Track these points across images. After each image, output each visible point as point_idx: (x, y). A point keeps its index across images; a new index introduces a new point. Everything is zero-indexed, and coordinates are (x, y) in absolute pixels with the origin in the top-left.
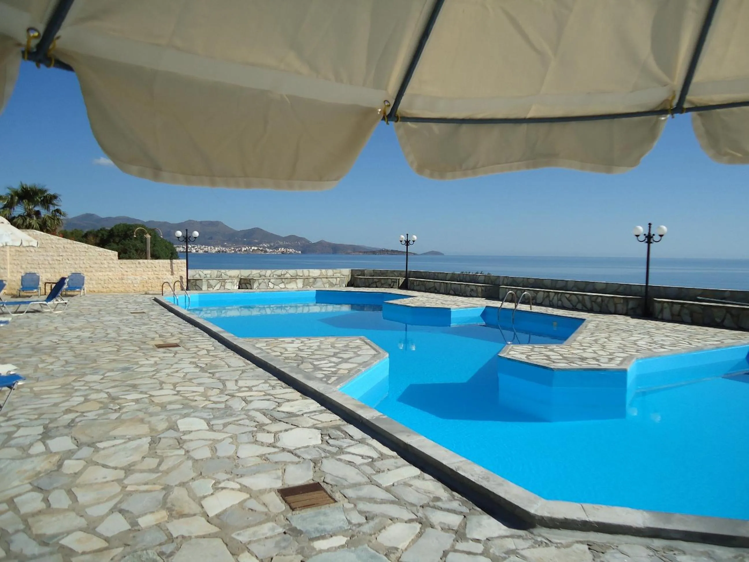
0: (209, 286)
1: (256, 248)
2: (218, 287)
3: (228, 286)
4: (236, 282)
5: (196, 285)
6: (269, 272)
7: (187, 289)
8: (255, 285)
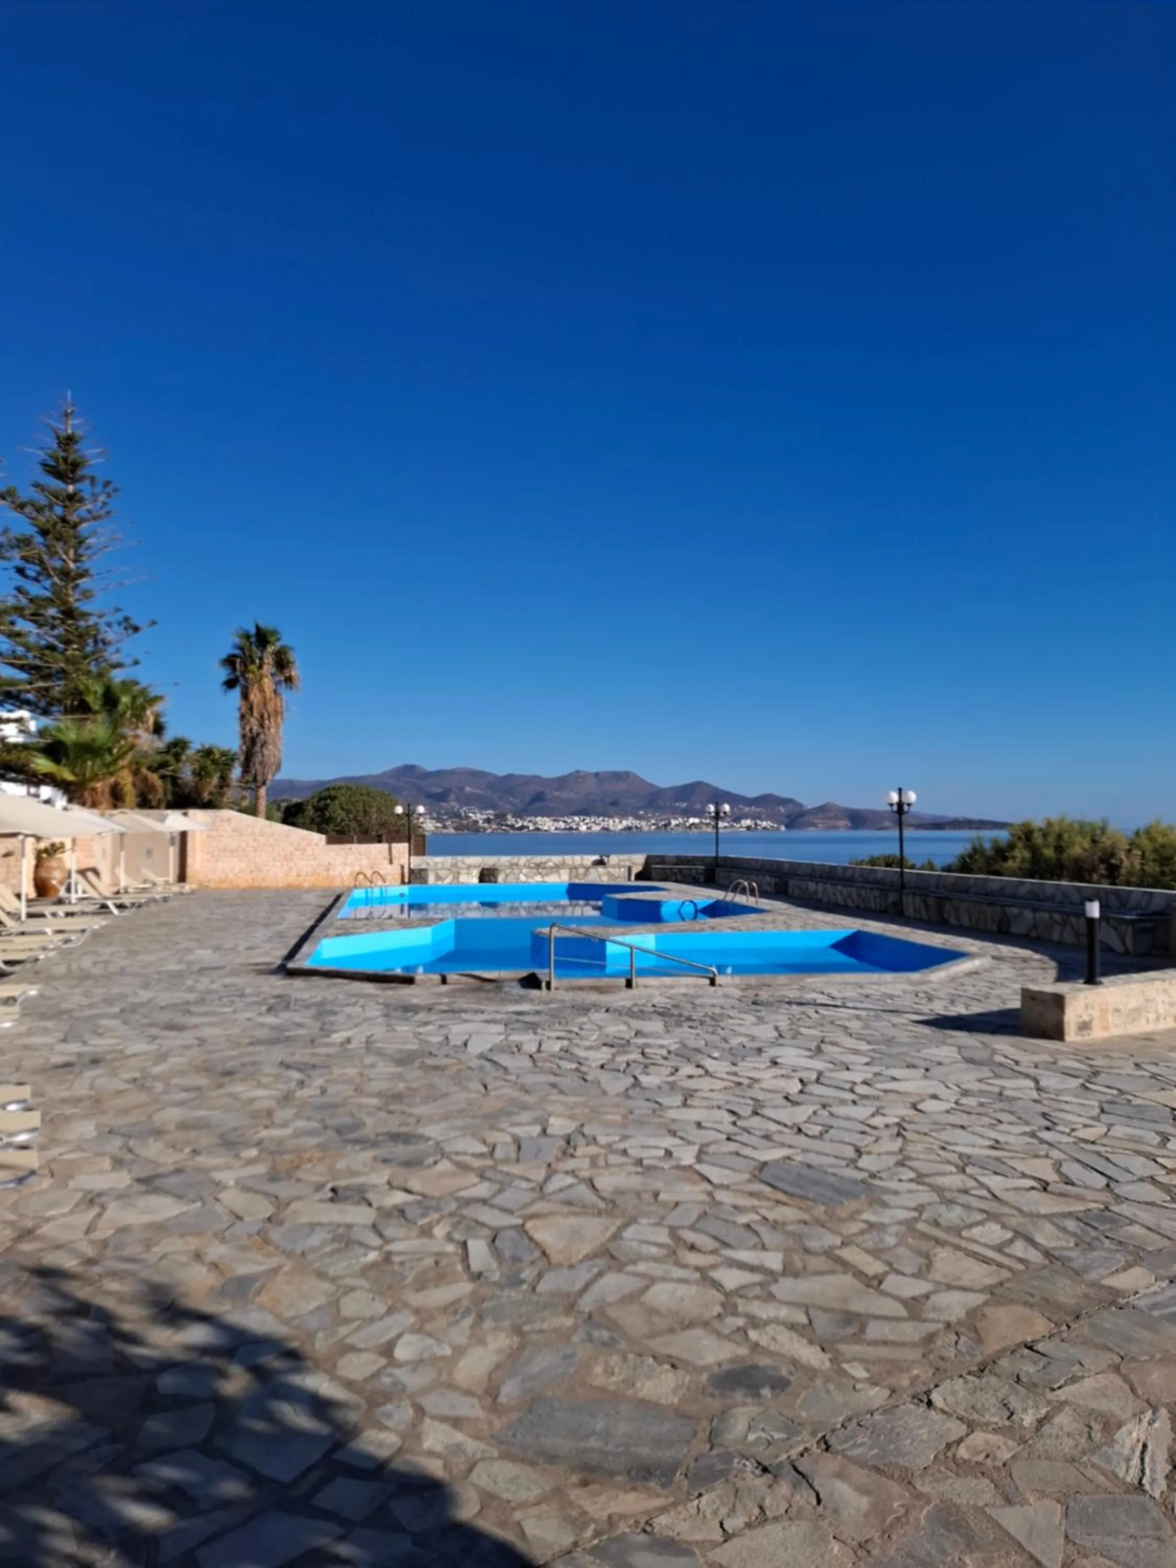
0: (439, 878)
1: (697, 820)
2: (448, 880)
3: (463, 879)
4: (476, 872)
5: (421, 877)
6: (523, 860)
7: (410, 882)
8: (500, 878)
